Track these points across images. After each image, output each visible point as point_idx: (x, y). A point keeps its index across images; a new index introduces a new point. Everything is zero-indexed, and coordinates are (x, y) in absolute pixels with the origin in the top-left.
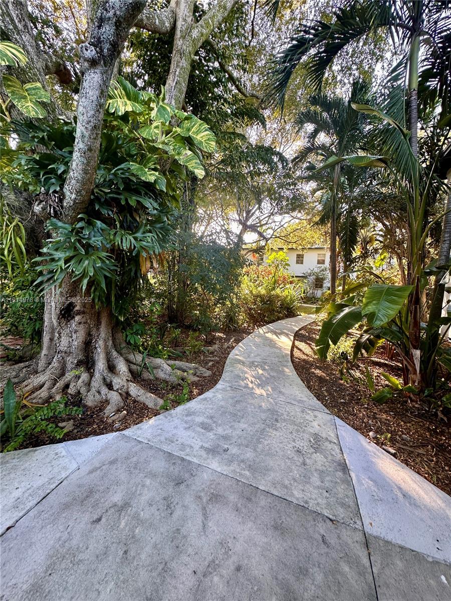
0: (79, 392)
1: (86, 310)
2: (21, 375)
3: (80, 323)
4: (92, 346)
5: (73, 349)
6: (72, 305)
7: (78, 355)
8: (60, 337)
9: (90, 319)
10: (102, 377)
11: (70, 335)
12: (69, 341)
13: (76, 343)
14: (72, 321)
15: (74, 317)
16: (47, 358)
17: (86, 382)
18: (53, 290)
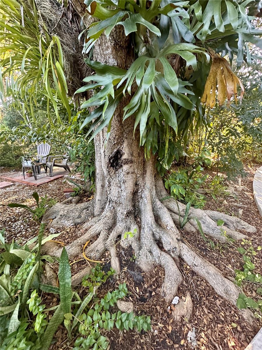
0: (130, 246)
1: (133, 158)
2: (82, 216)
3: (128, 173)
4: (138, 196)
5: (122, 200)
6: (120, 153)
7: (127, 205)
8: (110, 186)
9: (138, 168)
10: (151, 232)
11: (119, 185)
12: (119, 192)
13: (125, 194)
14: (120, 170)
15: (122, 166)
16: (101, 203)
17: (136, 236)
18: (101, 136)
